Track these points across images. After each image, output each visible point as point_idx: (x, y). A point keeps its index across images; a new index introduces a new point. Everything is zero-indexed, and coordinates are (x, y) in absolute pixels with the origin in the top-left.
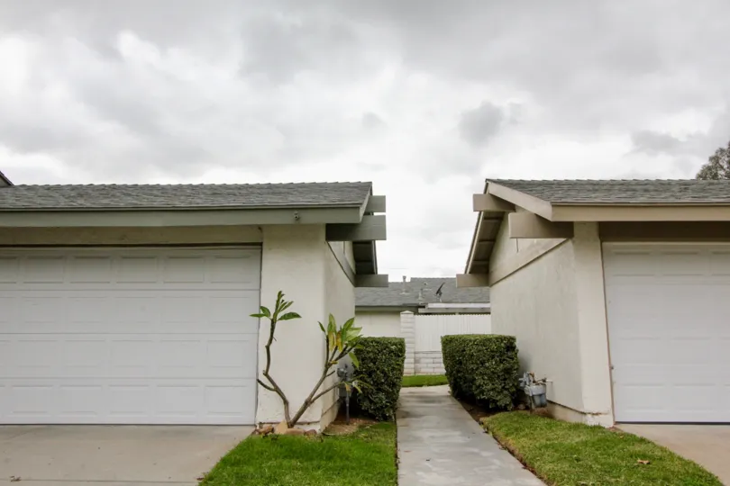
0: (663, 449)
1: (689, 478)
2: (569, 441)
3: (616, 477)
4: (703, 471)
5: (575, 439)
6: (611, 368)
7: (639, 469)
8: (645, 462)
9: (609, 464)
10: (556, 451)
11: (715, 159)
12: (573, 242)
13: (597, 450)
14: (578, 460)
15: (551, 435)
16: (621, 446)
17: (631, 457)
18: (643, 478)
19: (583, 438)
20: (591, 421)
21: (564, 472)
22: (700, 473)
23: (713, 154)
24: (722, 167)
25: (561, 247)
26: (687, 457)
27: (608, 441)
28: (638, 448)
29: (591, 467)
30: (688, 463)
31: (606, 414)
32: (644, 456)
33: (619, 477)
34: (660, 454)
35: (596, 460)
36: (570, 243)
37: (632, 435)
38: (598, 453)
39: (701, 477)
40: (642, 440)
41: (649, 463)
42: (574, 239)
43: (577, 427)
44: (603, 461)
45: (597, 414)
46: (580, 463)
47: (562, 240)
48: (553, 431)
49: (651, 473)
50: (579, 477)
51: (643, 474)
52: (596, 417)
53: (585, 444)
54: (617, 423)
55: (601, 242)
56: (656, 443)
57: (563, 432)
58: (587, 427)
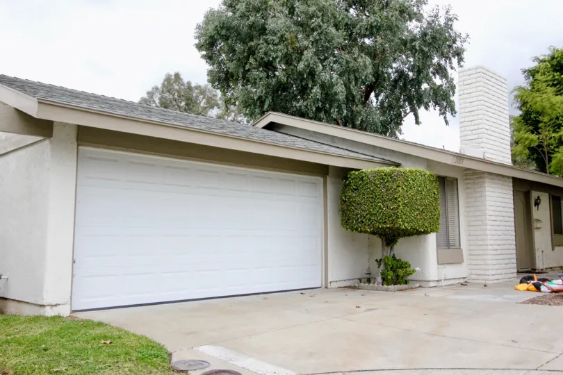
0: (119, 330)
1: (144, 350)
2: (31, 333)
3: (85, 360)
4: (154, 342)
5: (37, 331)
6: (74, 262)
7: (104, 348)
8: (108, 342)
9: (76, 349)
10: (20, 344)
11: (151, 94)
12: (51, 143)
13: (62, 338)
14: (45, 350)
15: (11, 330)
16: (83, 331)
17: (95, 339)
18: (109, 356)
19: (45, 328)
20: (49, 312)
21: (34, 363)
22: (152, 344)
23: (150, 89)
24: (154, 102)
25: (35, 146)
26: (139, 333)
27: (70, 328)
28: (99, 331)
29: (60, 354)
30: (141, 337)
31: (64, 304)
32: (105, 337)
33: (88, 359)
34: (117, 333)
35: (63, 346)
36: (47, 142)
37: (89, 321)
38: (64, 340)
39: (153, 347)
40: (100, 324)
41: (111, 343)
42: (52, 138)
43: (37, 319)
44: (70, 347)
45: (56, 305)
46: (48, 352)
47: (39, 138)
48: (12, 326)
49: (114, 350)
50: (50, 366)
51: (108, 353)
52: (54, 308)
53: (49, 333)
54: (74, 311)
55: (78, 145)
56: (112, 325)
57: (23, 326)
58: (47, 318)
